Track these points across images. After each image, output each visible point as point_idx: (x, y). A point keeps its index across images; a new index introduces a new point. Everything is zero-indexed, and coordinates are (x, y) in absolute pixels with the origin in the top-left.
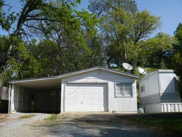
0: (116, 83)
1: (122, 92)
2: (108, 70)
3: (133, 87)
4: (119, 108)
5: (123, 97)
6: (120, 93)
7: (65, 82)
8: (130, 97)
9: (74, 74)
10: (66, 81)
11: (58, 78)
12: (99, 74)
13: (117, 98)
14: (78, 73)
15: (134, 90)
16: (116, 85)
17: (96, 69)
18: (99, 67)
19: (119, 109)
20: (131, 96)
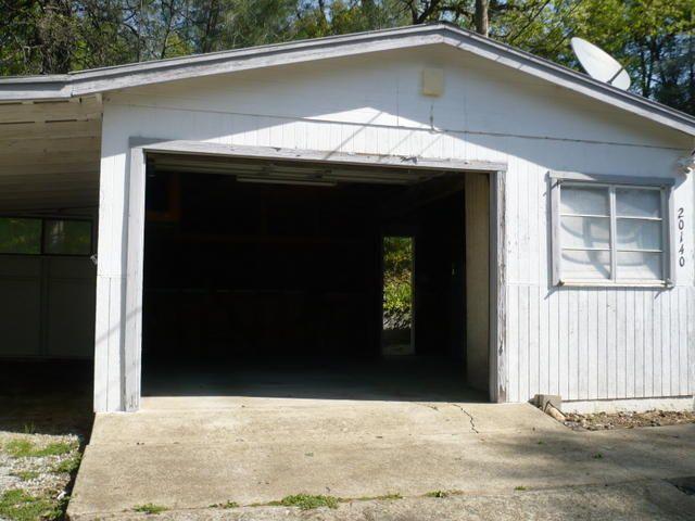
0: (557, 175)
1: (597, 246)
2: (515, 64)
3: (677, 213)
4: (574, 371)
5: (607, 288)
6: (585, 257)
7: (134, 142)
8: (652, 289)
9: (230, 67)
10: (146, 133)
11: (66, 92)
12: (434, 96)
13: (563, 293)
14: (263, 62)
15: (677, 239)
16: (557, 191)
17: (419, 41)
18: (443, 32)
19: (573, 381)
20: (659, 283)
